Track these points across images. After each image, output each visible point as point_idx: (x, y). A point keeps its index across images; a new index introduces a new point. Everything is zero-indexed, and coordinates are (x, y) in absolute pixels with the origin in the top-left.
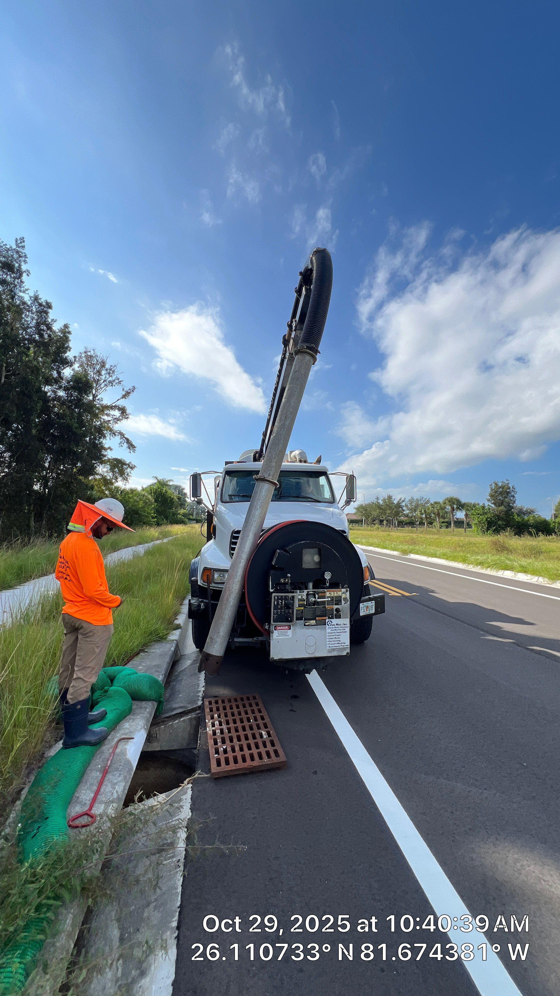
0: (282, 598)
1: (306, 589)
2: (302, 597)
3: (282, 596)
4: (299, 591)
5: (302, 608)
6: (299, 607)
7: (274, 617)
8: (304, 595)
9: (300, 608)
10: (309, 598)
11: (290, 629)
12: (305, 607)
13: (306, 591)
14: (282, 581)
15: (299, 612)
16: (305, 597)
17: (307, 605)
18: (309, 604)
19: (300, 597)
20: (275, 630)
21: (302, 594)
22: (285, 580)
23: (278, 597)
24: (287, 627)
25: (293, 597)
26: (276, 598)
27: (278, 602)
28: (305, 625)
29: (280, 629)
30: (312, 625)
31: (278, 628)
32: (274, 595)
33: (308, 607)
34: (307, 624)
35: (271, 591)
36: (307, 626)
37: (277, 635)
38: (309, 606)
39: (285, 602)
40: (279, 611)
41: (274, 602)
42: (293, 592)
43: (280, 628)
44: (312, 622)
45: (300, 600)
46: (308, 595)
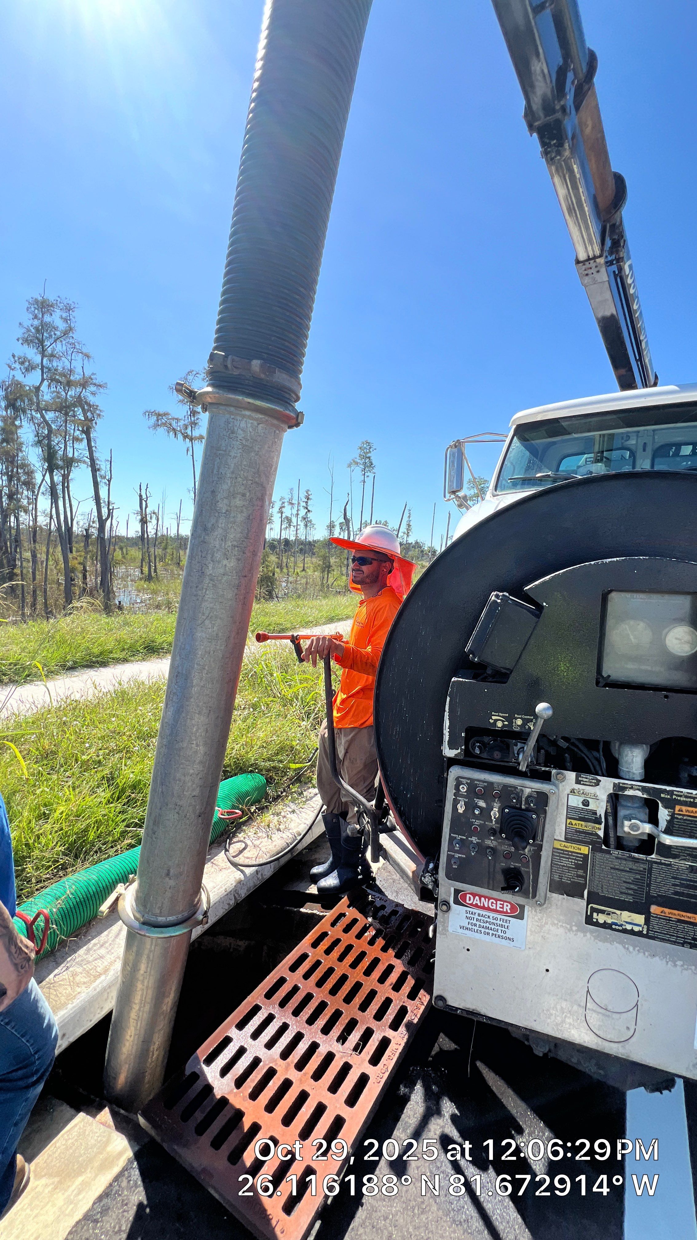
0: (488, 792)
1: (613, 770)
2: (586, 803)
3: (491, 784)
4: (571, 776)
5: (585, 850)
6: (567, 839)
7: (449, 858)
8: (596, 797)
9: (572, 847)
10: (622, 813)
11: (521, 917)
12: (596, 849)
13: (607, 784)
14: (498, 721)
15: (565, 862)
16: (600, 807)
17: (606, 841)
18: (619, 840)
19: (576, 801)
20: (457, 902)
21: (588, 789)
22: (510, 719)
23: (472, 785)
24: (507, 907)
25: (542, 799)
26: (463, 789)
27: (471, 806)
28: (589, 920)
29: (476, 906)
30: (625, 931)
31: (469, 899)
32: (455, 772)
33: (616, 853)
34: (601, 918)
35: (449, 752)
36: (597, 924)
37: (465, 923)
38: (620, 844)
39: (501, 811)
40: (474, 840)
41: (455, 803)
42: (546, 777)
43: (477, 901)
44: (626, 916)
45: (573, 814)
46: (615, 799)
